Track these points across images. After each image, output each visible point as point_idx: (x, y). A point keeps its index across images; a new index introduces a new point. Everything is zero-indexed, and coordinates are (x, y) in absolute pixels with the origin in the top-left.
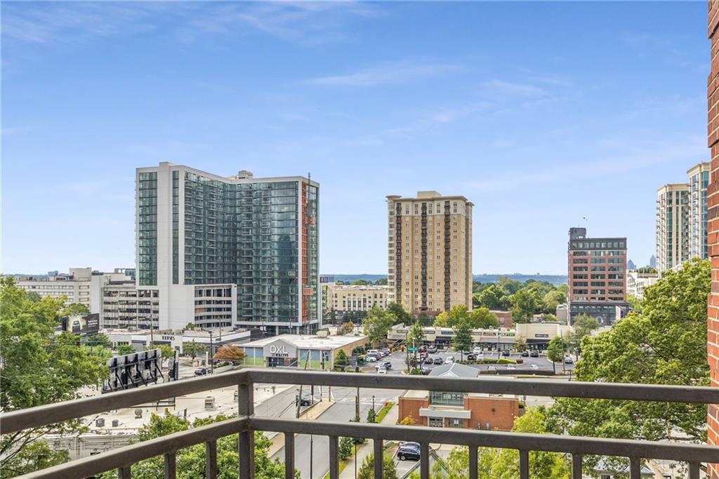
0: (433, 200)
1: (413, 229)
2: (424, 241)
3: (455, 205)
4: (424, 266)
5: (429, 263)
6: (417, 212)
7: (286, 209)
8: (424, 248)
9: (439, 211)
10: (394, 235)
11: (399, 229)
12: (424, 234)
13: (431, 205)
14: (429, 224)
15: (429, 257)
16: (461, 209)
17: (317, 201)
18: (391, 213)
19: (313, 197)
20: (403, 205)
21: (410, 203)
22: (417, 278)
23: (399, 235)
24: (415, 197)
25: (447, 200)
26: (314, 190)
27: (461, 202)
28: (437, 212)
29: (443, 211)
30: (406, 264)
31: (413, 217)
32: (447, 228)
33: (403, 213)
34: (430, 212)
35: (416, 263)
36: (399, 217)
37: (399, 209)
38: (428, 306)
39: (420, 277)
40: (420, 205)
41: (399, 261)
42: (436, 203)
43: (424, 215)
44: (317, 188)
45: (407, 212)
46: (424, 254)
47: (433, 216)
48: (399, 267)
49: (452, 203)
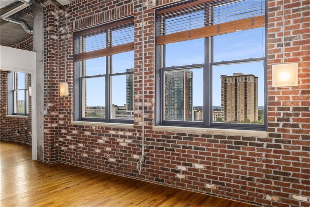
0: (240, 76)
1: (231, 88)
2: (236, 93)
3: (249, 78)
4: (236, 103)
5: (238, 102)
6: (233, 81)
7: (179, 82)
8: (236, 96)
9: (242, 81)
10: (223, 91)
11: (226, 89)
12: (236, 90)
13: (239, 79)
14: (238, 86)
15: (238, 100)
16: (252, 80)
17: (192, 79)
18: (222, 82)
19: (191, 77)
20: (227, 79)
21: (230, 78)
22: (233, 108)
23: (225, 91)
24: (232, 75)
25: (246, 76)
26: (191, 74)
27: (252, 77)
28: (241, 81)
29: (244, 81)
30: (228, 102)
31: (231, 83)
32: (246, 88)
33: (227, 82)
34: (239, 81)
35: (233, 102)
36: (225, 84)
37: (225, 81)
38: (238, 119)
39: (234, 107)
40: (234, 79)
41: (225, 101)
42: (241, 78)
43: (236, 82)
44: (192, 74)
45: (229, 82)
46: (236, 98)
47: (240, 83)
48: (225, 104)
49: (247, 77)
